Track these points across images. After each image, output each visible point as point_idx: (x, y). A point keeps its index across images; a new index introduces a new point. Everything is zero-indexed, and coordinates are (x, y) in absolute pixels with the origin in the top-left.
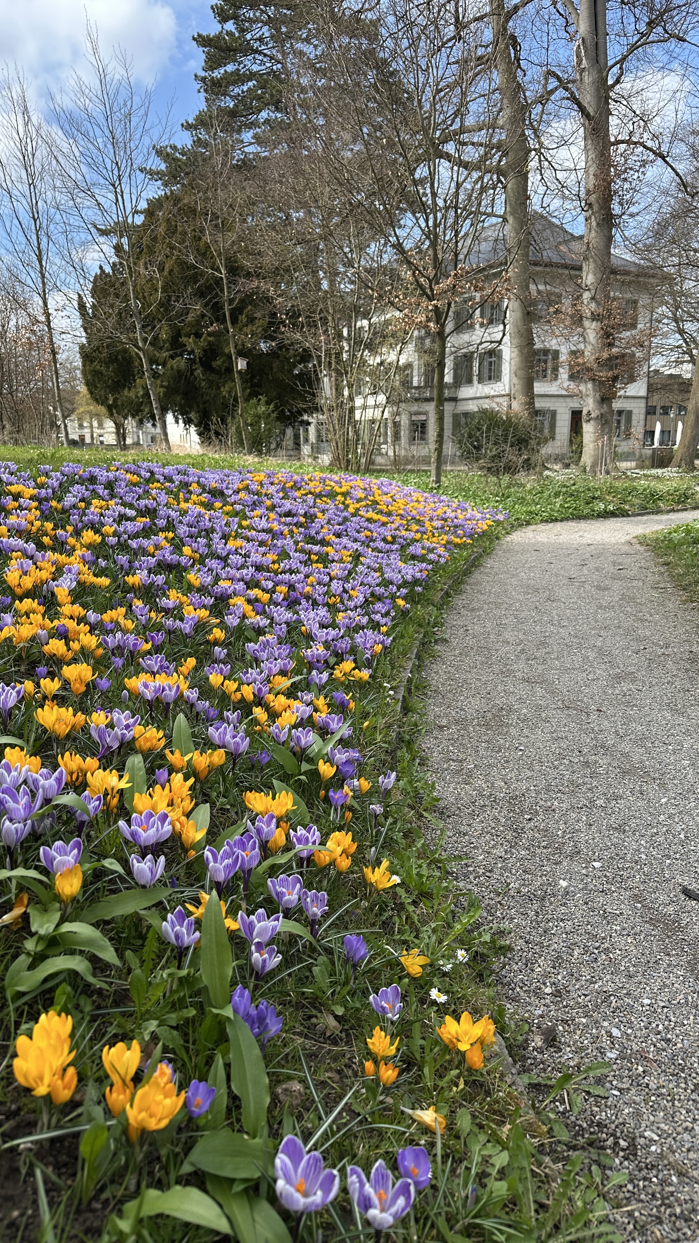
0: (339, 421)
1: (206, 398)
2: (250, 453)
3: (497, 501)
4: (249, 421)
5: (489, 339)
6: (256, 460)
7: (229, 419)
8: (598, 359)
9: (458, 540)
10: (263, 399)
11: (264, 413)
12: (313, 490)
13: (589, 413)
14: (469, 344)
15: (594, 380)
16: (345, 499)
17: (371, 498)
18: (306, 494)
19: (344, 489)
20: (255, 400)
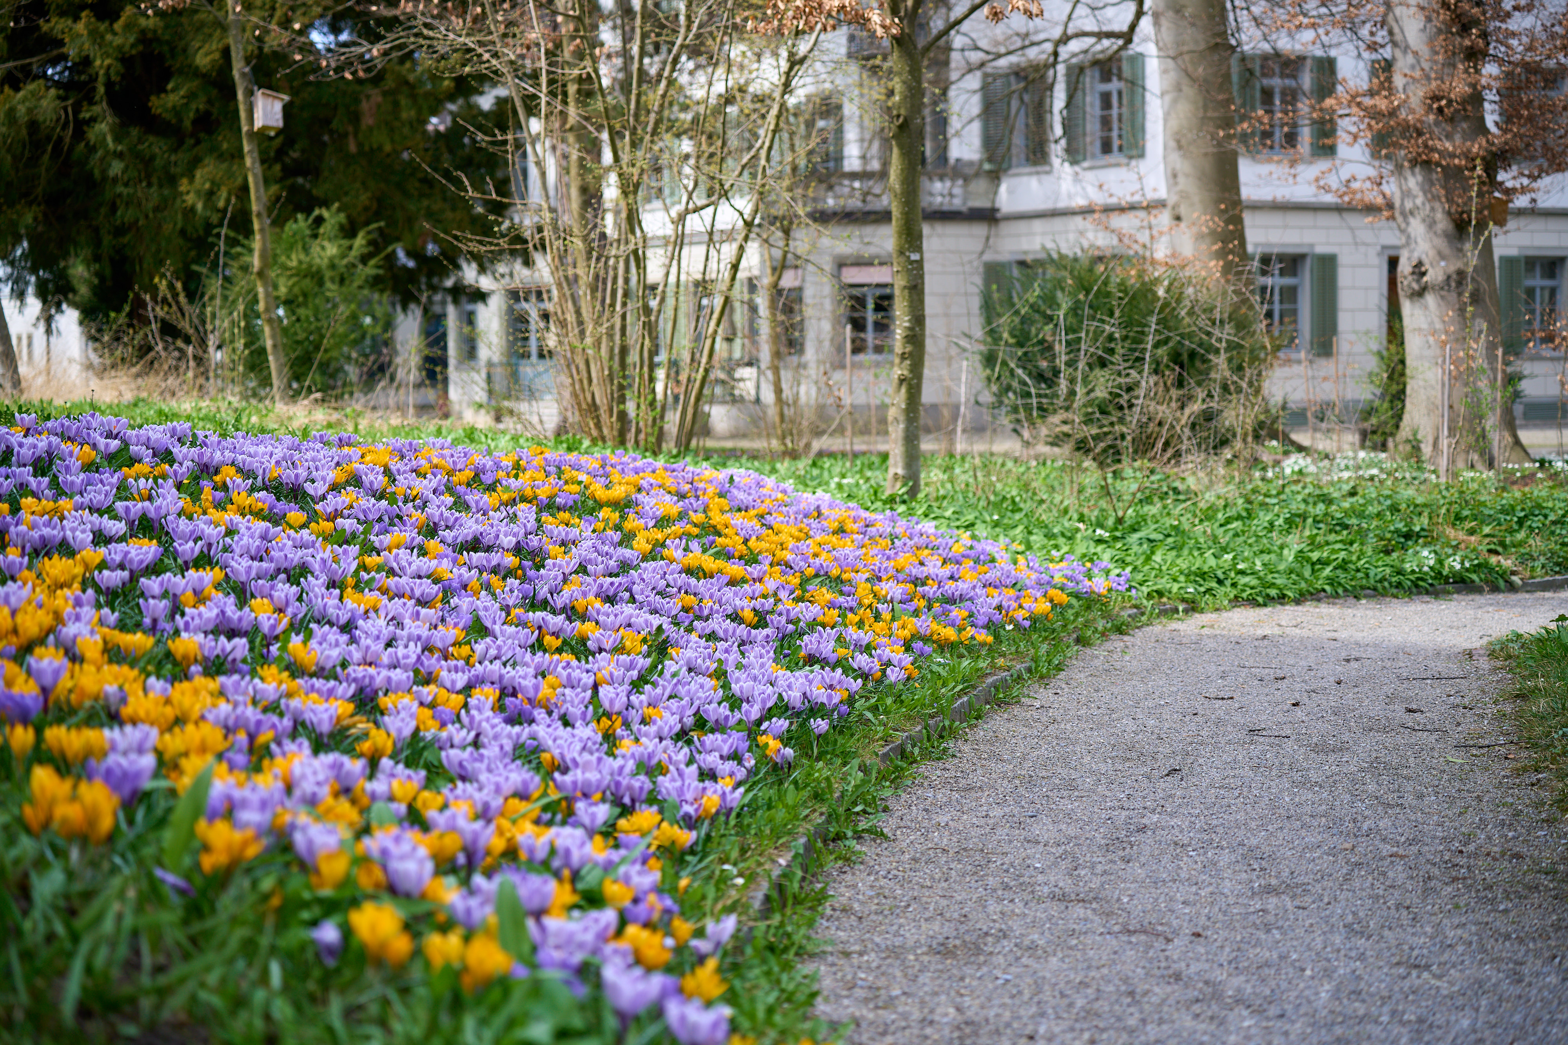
0: (594, 289)
1: (126, 215)
2: (294, 397)
3: (1100, 541)
4: (283, 290)
5: (1090, 25)
6: (321, 415)
7: (214, 285)
8: (1436, 98)
9: (950, 633)
10: (332, 217)
11: (332, 266)
12: (528, 492)
13: (1419, 271)
14: (1027, 41)
15: (1427, 165)
16: (623, 517)
17: (698, 518)
18: (513, 502)
19: (618, 492)
20: (301, 224)
